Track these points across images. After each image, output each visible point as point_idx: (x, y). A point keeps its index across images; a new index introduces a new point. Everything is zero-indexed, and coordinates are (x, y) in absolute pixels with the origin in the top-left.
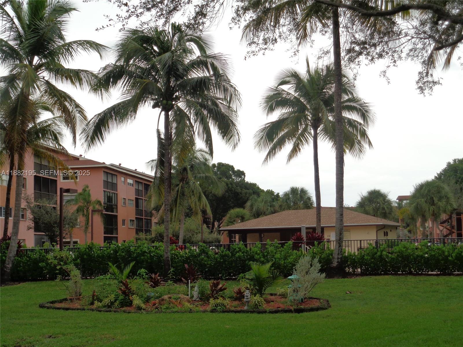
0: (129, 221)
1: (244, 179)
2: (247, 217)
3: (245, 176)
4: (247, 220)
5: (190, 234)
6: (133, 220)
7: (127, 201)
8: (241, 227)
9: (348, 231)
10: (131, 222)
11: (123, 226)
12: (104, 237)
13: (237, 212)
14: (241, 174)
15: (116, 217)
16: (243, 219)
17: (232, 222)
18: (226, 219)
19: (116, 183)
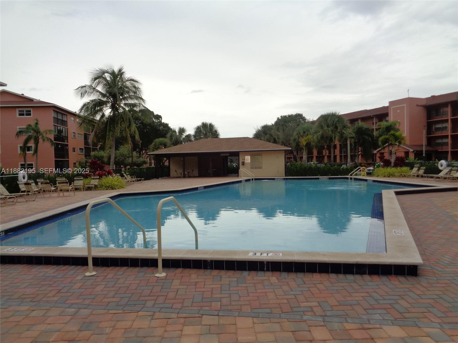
0: (79, 149)
1: (161, 121)
2: (168, 144)
3: (162, 119)
4: (168, 147)
5: (123, 158)
6: (82, 149)
7: (77, 135)
8: (167, 152)
9: (260, 155)
10: (80, 150)
11: (74, 153)
12: (55, 160)
13: (161, 141)
14: (159, 117)
15: (67, 145)
16: (165, 146)
17: (157, 148)
18: (152, 146)
19: (66, 120)
